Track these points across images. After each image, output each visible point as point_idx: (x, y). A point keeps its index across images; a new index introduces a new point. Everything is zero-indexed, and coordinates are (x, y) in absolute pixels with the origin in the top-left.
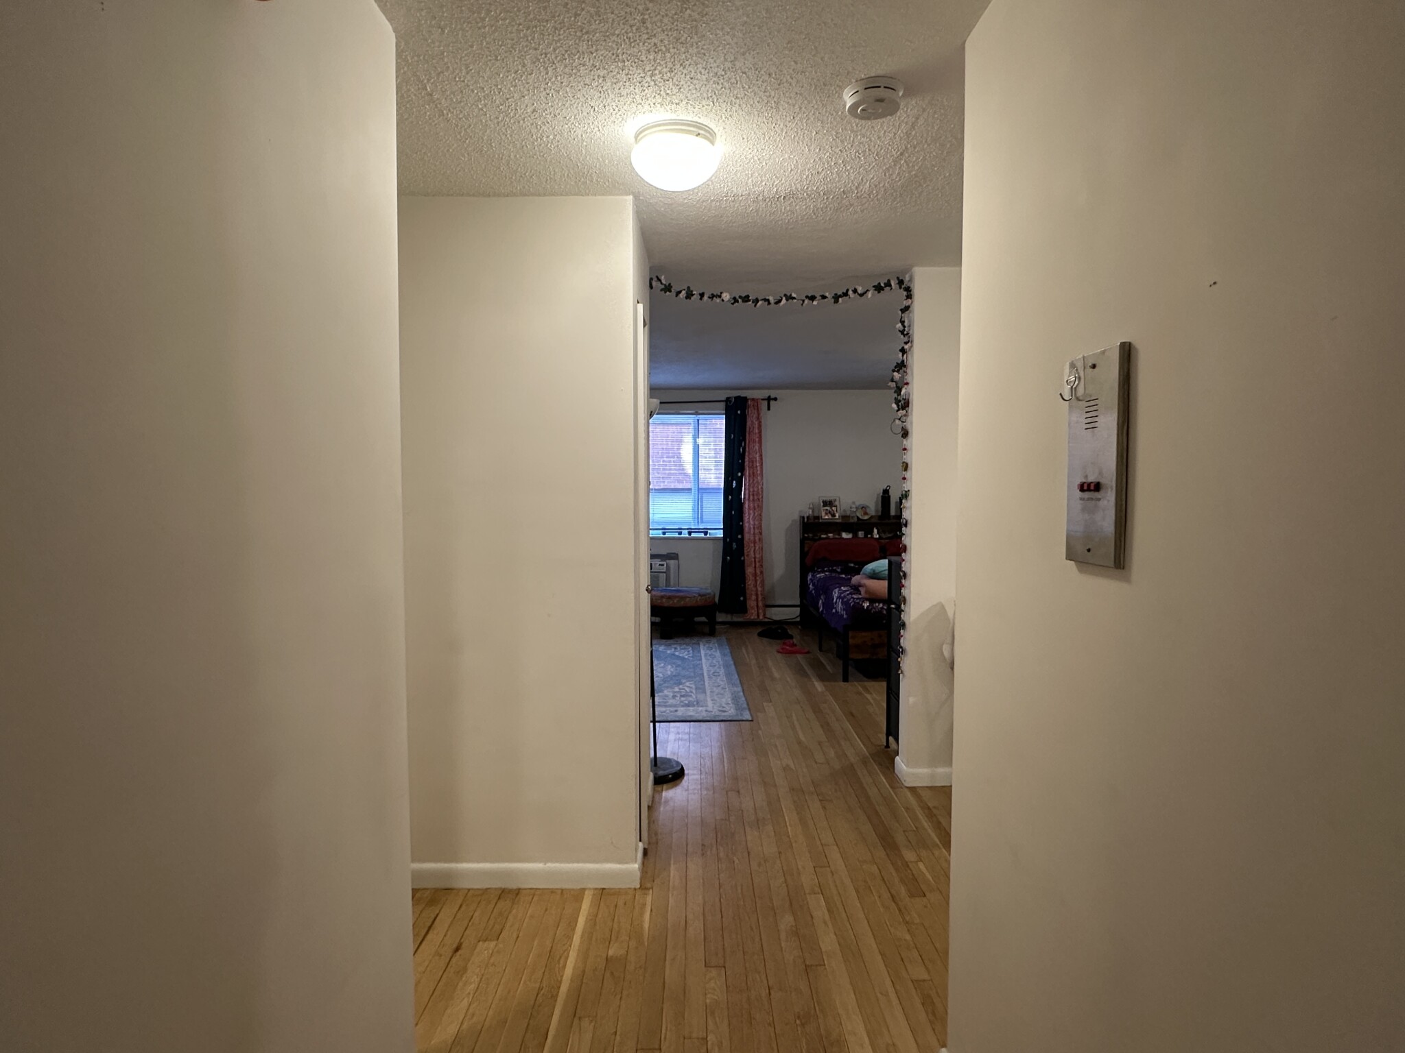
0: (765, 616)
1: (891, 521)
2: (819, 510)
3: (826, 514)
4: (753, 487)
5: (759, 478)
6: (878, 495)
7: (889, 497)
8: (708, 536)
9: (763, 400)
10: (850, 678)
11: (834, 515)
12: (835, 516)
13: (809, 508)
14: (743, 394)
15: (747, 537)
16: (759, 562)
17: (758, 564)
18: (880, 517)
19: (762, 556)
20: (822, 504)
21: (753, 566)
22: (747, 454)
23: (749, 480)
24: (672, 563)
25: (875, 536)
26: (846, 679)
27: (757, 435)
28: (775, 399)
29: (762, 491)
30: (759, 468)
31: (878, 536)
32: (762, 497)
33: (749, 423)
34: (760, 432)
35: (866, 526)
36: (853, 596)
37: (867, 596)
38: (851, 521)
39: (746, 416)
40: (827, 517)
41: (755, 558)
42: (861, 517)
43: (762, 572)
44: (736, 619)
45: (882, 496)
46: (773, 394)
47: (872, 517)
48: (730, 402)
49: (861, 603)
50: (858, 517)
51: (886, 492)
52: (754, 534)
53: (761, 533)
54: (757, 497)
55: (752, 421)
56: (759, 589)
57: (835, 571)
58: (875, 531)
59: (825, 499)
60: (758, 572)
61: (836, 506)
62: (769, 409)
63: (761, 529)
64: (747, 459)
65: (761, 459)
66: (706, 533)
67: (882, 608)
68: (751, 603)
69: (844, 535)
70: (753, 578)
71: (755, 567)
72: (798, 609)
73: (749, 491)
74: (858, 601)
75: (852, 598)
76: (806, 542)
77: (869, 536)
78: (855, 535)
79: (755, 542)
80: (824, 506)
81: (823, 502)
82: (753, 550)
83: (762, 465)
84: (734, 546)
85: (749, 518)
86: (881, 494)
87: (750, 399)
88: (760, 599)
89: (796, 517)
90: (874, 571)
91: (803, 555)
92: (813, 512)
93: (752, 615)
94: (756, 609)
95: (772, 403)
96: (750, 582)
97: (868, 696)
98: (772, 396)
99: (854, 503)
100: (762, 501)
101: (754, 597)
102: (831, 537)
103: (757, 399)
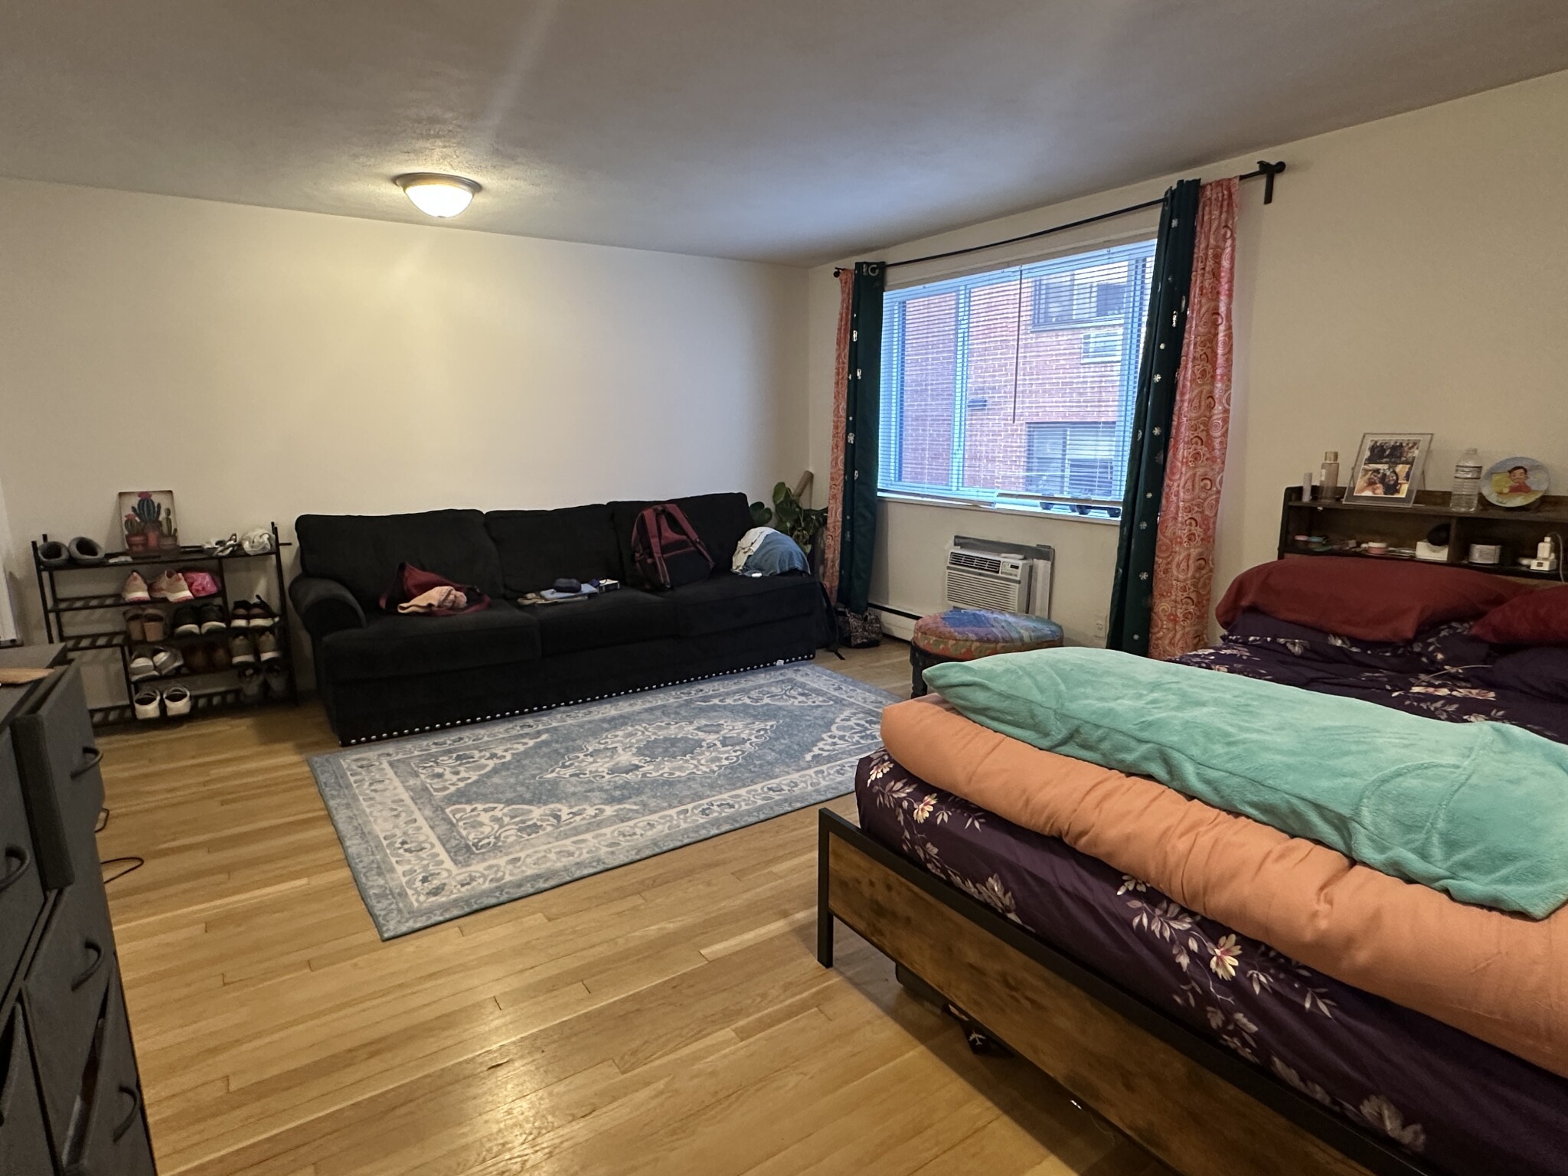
3: (1371, 483)
5: (1219, 385)
9: (1243, 177)
11: (1392, 488)
13: (1323, 466)
22: (1189, 327)
24: (1042, 565)
27: (1227, 275)
28: (1280, 167)
29: (1226, 419)
30: (1221, 360)
31: (1548, 568)
32: (1225, 434)
33: (1200, 248)
34: (1232, 266)
35: (1510, 530)
39: (1195, 229)
40: (1368, 493)
42: (1493, 499)
46: (1271, 156)
50: (1482, 499)
58: (1547, 549)
59: (1380, 439)
61: (1411, 463)
62: (1268, 199)
63: (1203, 513)
65: (1231, 336)
69: (1424, 551)
73: (1187, 419)
77: (1523, 562)
78: (1461, 553)
79: (1181, 543)
80: (1370, 460)
83: (1230, 351)
84: (1133, 546)
87: (1209, 185)
92: (1333, 475)
95: (1281, 178)
100: (1224, 443)
102: (1374, 552)
103: (1230, 180)
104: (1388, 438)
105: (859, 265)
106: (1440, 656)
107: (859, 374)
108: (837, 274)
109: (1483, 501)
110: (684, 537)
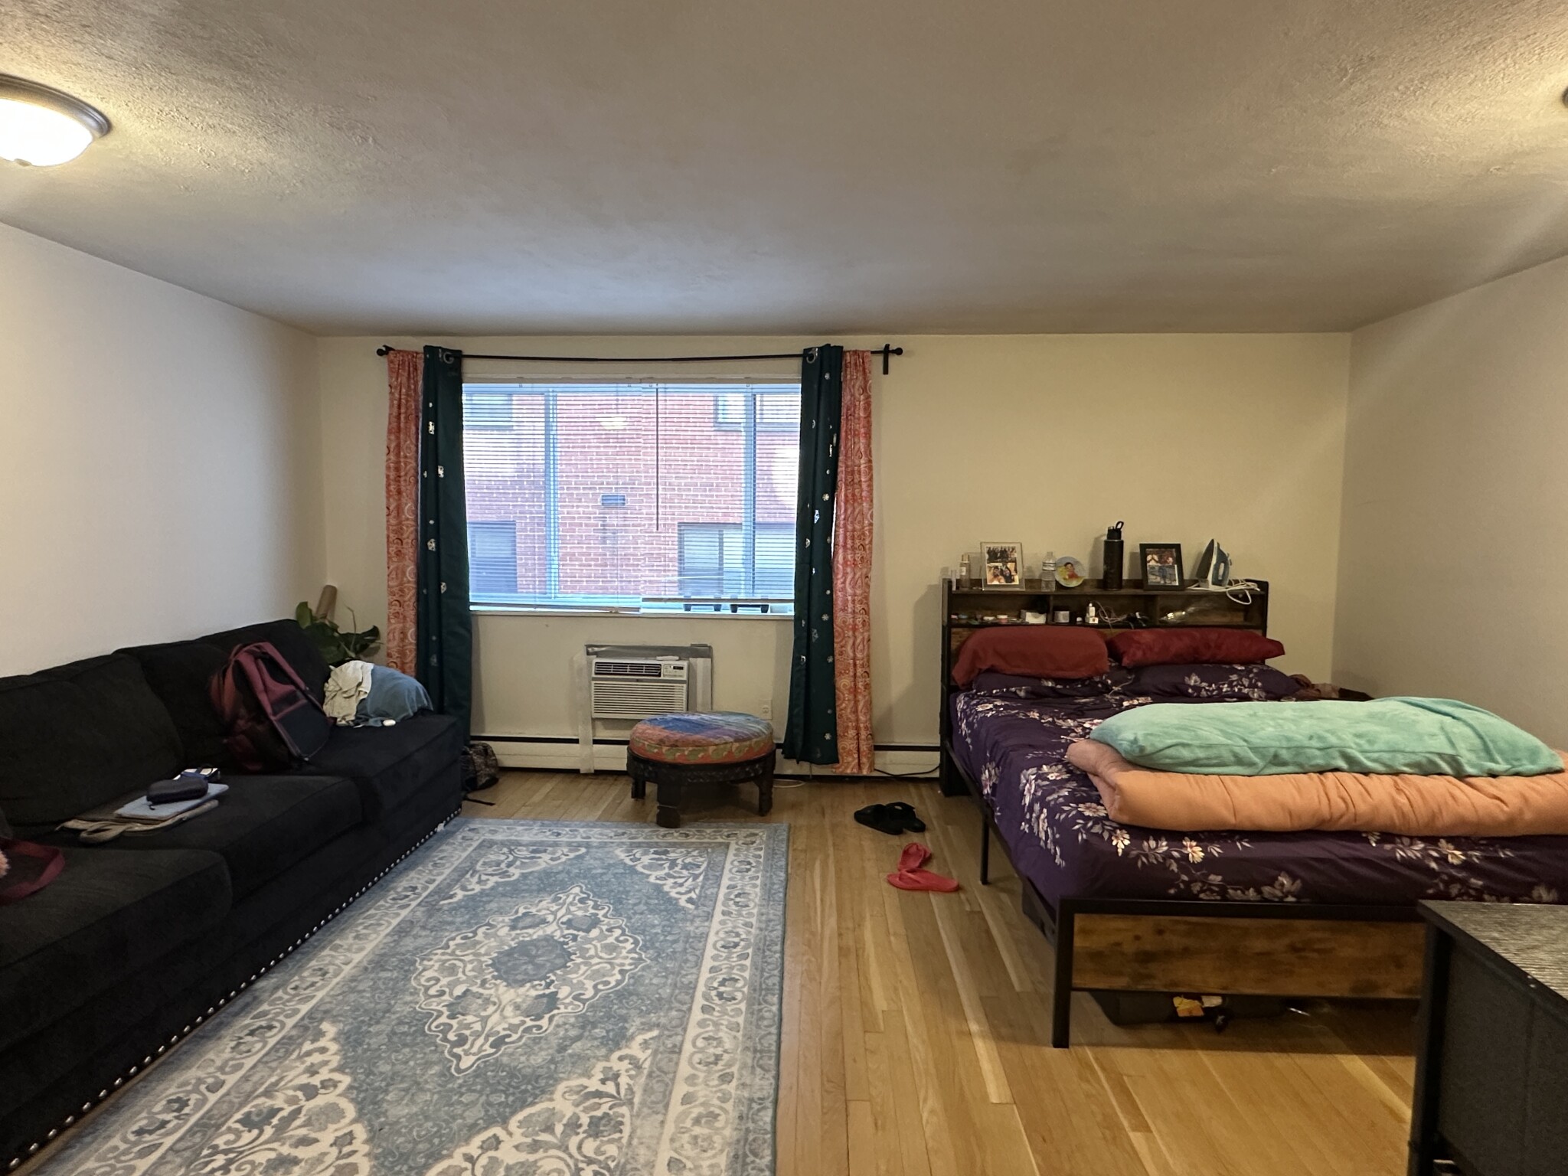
0: (872, 768)
1: (1123, 592)
2: (981, 569)
3: (996, 576)
4: (852, 523)
5: (864, 504)
6: (1097, 539)
7: (1122, 542)
8: (769, 613)
9: (873, 352)
10: (1072, 1038)
12: (1013, 580)
13: (962, 565)
14: (834, 341)
15: (840, 617)
16: (863, 666)
17: (860, 671)
18: (1103, 584)
19: (868, 656)
20: (987, 556)
21: (851, 674)
22: (841, 458)
23: (846, 510)
24: (700, 663)
25: (1091, 622)
26: (1061, 1040)
27: (863, 422)
28: (899, 351)
29: (871, 531)
30: (864, 486)
31: (1096, 621)
32: (871, 542)
33: (846, 399)
34: (868, 416)
35: (1073, 601)
36: (1082, 807)
37: (1125, 819)
38: (1045, 590)
39: (841, 383)
40: (996, 582)
41: (854, 659)
42: (1063, 583)
43: (867, 686)
44: (818, 770)
45: (1106, 543)
46: (895, 342)
47: (1085, 583)
48: (811, 357)
49: (1106, 835)
51: (1115, 533)
52: (854, 612)
53: (867, 612)
54: (862, 543)
55: (852, 395)
56: (862, 718)
57: (1015, 697)
58: (1092, 610)
59: (992, 546)
60: (860, 685)
61: (1014, 561)
62: (886, 372)
63: (867, 604)
64: (841, 468)
65: (870, 468)
66: (765, 609)
67: (1167, 856)
68: (846, 744)
69: (1031, 618)
70: (851, 697)
71: (855, 675)
72: (937, 755)
73: (846, 531)
74: (1097, 829)
75: (1081, 815)
76: (954, 630)
77: (1079, 619)
78: (1051, 619)
79: (854, 630)
80: (990, 560)
81: (989, 552)
82: (851, 642)
83: (871, 479)
84: (815, 635)
85: (844, 583)
86: (1105, 538)
87: (849, 352)
88: (863, 734)
89: (936, 580)
90: (1142, 749)
91: (949, 658)
92: (969, 571)
93: (848, 766)
94: (856, 756)
95: (893, 360)
96: (844, 705)
97: (1137, 1138)
98: (893, 347)
99: (1050, 555)
100: (870, 549)
101: (852, 733)
102: (1004, 622)
103: (863, 352)
104: (996, 545)
105: (428, 349)
106: (1109, 682)
107: (441, 472)
108: (380, 353)
109: (1058, 585)
110: (291, 688)
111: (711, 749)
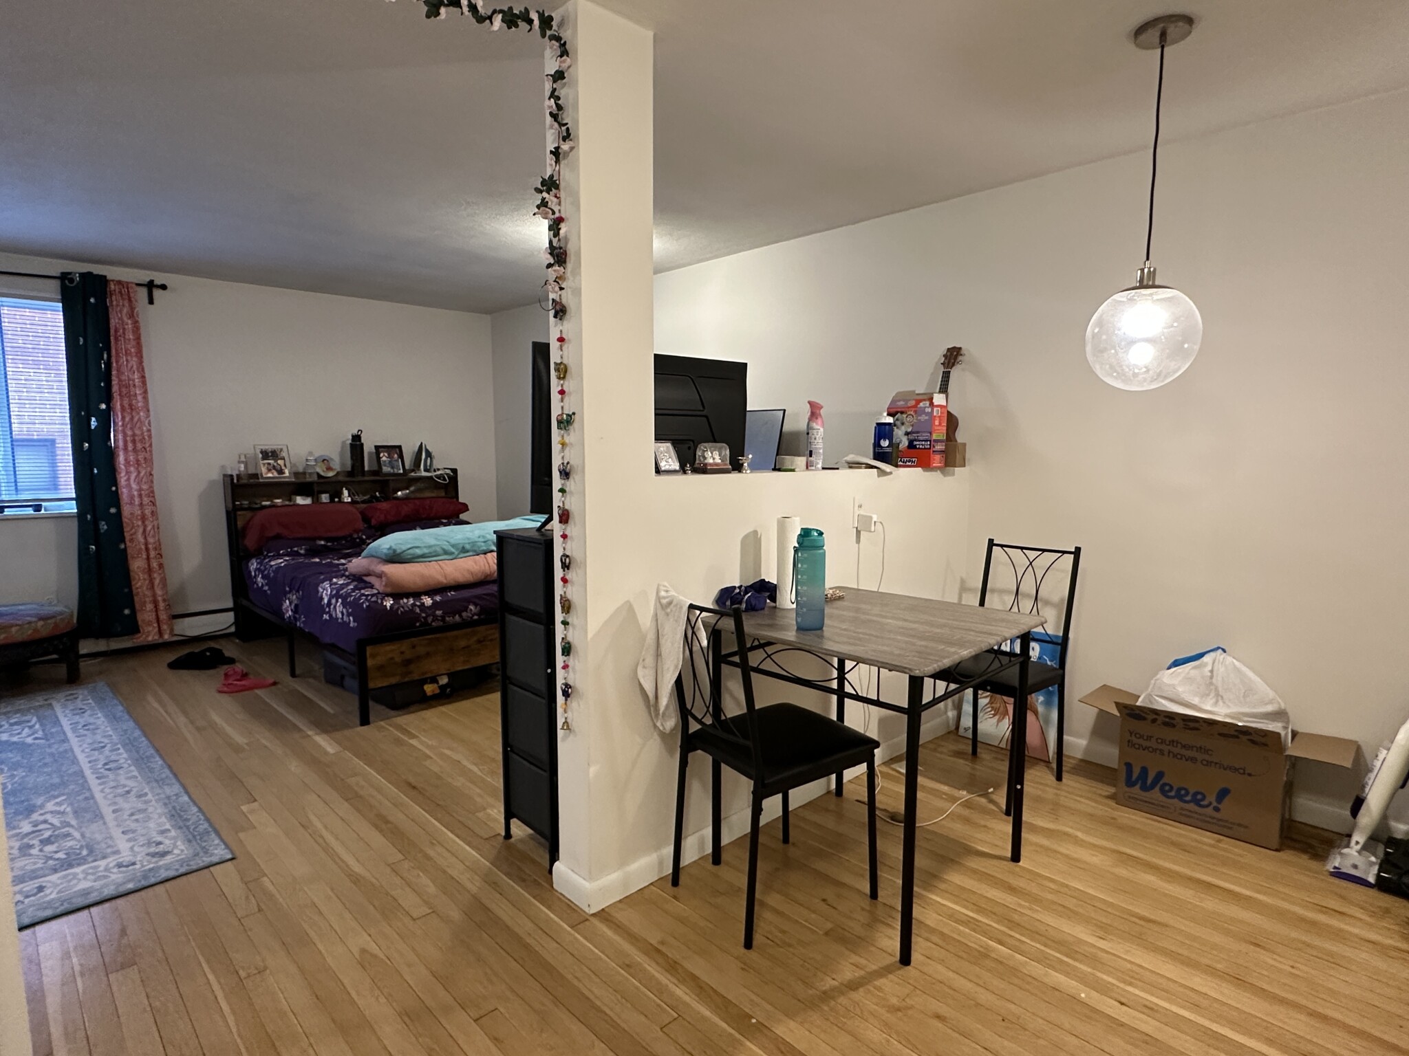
0: (172, 634)
1: (366, 478)
2: (256, 465)
3: (269, 470)
4: (132, 429)
5: (142, 414)
6: (344, 443)
7: (362, 445)
8: (43, 512)
9: (138, 285)
10: (371, 719)
11: (281, 472)
12: (284, 473)
13: (239, 462)
14: (98, 270)
15: (126, 510)
16: (155, 549)
17: (152, 554)
18: (350, 474)
19: (159, 540)
20: (261, 456)
21: (144, 556)
22: (114, 372)
23: (123, 418)
25: (346, 501)
26: (365, 721)
27: (133, 343)
28: (164, 287)
29: (150, 437)
30: (140, 398)
31: (349, 500)
32: (151, 445)
33: (113, 322)
34: (138, 339)
35: (333, 487)
36: (363, 591)
37: (389, 590)
38: (309, 479)
39: (107, 308)
40: (270, 475)
41: (146, 544)
42: (322, 474)
43: (161, 566)
44: (116, 644)
45: (351, 445)
46: (159, 279)
47: (338, 473)
48: (72, 281)
49: (379, 601)
50: (318, 474)
51: (356, 438)
52: (141, 504)
53: (154, 504)
54: (142, 446)
55: (121, 319)
56: (159, 592)
57: (297, 554)
58: (346, 493)
59: (264, 448)
60: (155, 564)
61: (283, 459)
62: (151, 302)
63: (154, 497)
64: (115, 382)
65: (144, 383)
66: (38, 508)
67: (414, 605)
68: (145, 615)
69: (300, 500)
70: (146, 576)
71: (148, 558)
72: (231, 614)
73: (125, 435)
74: (374, 599)
75: (363, 595)
76: (239, 513)
77: (336, 500)
78: (316, 500)
79: (143, 518)
80: (263, 459)
81: (262, 452)
82: (141, 530)
83: (145, 392)
84: (103, 526)
85: (128, 480)
86: (350, 442)
87: (113, 281)
88: (162, 605)
89: (216, 475)
90: (395, 551)
91: (235, 535)
92: (246, 467)
93: (149, 635)
94: (156, 625)
95: (157, 293)
96: (140, 582)
98: (157, 282)
99: (311, 453)
100: (151, 451)
101: (150, 606)
102: (279, 504)
103: (128, 283)
104: (267, 447)
106: (364, 537)
109: (319, 476)
111: (14, 629)
